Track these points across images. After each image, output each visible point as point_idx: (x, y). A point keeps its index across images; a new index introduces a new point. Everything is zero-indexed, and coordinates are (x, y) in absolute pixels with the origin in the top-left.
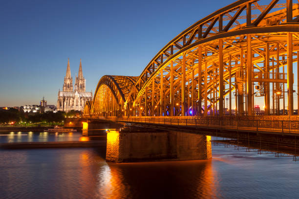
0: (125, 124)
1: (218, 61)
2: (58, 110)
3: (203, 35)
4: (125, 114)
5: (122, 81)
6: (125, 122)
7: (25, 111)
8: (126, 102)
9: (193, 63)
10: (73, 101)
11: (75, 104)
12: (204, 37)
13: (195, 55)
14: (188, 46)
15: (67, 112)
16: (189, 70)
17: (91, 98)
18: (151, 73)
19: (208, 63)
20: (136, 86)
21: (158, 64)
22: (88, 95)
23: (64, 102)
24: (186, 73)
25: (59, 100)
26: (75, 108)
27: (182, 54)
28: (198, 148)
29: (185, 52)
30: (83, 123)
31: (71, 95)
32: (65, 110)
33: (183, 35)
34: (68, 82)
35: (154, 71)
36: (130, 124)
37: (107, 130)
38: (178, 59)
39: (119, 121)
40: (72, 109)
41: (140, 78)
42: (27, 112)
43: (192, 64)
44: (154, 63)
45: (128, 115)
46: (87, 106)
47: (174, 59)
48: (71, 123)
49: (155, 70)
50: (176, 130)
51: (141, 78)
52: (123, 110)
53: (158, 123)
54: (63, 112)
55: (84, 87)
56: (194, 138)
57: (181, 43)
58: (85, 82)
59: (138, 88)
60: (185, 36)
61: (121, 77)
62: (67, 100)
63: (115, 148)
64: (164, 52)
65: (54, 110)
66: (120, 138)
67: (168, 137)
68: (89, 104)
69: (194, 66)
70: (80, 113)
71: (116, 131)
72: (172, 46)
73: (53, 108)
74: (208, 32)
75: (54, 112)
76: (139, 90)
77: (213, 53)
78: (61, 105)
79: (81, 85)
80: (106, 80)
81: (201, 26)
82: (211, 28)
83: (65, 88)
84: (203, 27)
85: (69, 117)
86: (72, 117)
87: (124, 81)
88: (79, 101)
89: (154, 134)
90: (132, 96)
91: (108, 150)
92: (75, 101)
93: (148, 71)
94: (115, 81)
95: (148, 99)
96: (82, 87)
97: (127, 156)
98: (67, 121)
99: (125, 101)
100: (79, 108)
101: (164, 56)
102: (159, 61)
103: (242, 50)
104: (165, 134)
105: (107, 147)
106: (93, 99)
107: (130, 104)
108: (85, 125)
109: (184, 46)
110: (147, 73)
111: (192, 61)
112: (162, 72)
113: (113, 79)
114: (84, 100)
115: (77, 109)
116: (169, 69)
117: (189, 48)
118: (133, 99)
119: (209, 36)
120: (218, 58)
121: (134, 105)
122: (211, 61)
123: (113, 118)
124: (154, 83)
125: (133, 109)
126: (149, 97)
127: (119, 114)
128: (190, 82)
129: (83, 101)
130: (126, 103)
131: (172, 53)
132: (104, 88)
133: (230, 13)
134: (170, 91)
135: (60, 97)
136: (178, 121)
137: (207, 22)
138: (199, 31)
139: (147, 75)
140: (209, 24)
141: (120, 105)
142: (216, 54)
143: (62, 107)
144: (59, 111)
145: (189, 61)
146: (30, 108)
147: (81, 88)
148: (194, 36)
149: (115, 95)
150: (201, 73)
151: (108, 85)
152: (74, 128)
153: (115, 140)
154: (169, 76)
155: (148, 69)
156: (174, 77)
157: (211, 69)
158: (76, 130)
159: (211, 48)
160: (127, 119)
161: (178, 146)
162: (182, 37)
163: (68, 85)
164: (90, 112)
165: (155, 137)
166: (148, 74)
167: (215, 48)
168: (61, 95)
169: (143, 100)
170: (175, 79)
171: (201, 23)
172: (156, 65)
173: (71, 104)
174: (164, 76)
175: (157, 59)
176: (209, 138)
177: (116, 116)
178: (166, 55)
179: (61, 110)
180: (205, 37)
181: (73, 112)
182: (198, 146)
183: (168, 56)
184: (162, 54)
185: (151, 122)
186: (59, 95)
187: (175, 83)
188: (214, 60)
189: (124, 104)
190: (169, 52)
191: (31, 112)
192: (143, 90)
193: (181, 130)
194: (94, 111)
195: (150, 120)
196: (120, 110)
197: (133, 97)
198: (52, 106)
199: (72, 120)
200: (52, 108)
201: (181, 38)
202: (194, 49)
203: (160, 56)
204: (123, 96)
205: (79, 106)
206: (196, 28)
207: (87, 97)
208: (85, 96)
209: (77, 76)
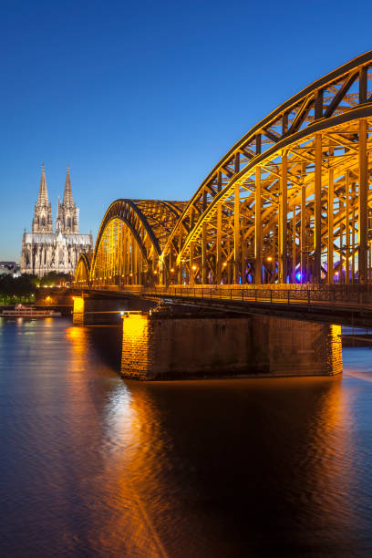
0: (160, 301)
1: (357, 166)
2: (24, 271)
3: (324, 111)
4: (161, 280)
5: (154, 210)
6: (160, 296)
8: (163, 255)
9: (304, 171)
10: (53, 254)
11: (57, 258)
12: (326, 116)
13: (308, 155)
14: (292, 134)
15: (41, 276)
16: (295, 186)
17: (90, 247)
18: (214, 194)
19: (335, 172)
20: (183, 222)
21: (230, 175)
22: (84, 241)
23: (34, 255)
24: (289, 192)
25: (24, 251)
26: (57, 268)
27: (279, 152)
28: (313, 351)
29: (287, 147)
30: (74, 298)
31: (50, 241)
32: (37, 271)
33: (282, 113)
34: (43, 214)
35: (219, 189)
36: (170, 301)
37: (122, 313)
38: (272, 163)
39: (148, 295)
40: (50, 270)
41: (191, 205)
43: (302, 173)
44: (220, 173)
45: (167, 282)
46: (82, 263)
47: (262, 164)
48: (48, 299)
49: (224, 188)
50: (267, 314)
51: (194, 204)
52: (155, 272)
53: (228, 298)
54: (34, 276)
55: (74, 224)
56: (306, 331)
57: (277, 129)
58: (77, 214)
59: (188, 224)
60: (287, 113)
61: (152, 202)
62: (41, 251)
63: (139, 349)
64: (241, 149)
65: (15, 272)
66: (149, 330)
67: (251, 329)
68: (86, 258)
69: (306, 179)
70: (67, 277)
71: (142, 314)
72: (260, 135)
73: (12, 267)
74: (335, 105)
75: (15, 276)
76: (189, 231)
77: (347, 150)
78: (28, 262)
79: (69, 219)
80: (121, 210)
81: (321, 92)
82: (341, 95)
83: (36, 226)
84: (326, 95)
85: (46, 286)
86: (51, 286)
87: (159, 211)
88: (66, 253)
89: (222, 322)
90: (175, 241)
91: (125, 355)
92: (57, 253)
93: (207, 189)
94: (139, 212)
95: (208, 247)
96: (72, 223)
97: (164, 368)
98: (41, 294)
99: (160, 254)
100: (66, 268)
101: (242, 157)
102: (232, 167)
104: (244, 321)
105: (124, 349)
106: (94, 248)
107: (170, 260)
108: (78, 304)
109: (285, 135)
110: (206, 192)
111: (300, 168)
112: (237, 192)
113: (135, 207)
114: (76, 251)
115: (61, 270)
116: (253, 185)
117: (294, 140)
118: (177, 249)
119: (337, 114)
120: (357, 161)
121: (178, 260)
122: (342, 167)
123: (135, 288)
124: (220, 214)
125: (177, 270)
126: (210, 245)
127: (148, 279)
128: (297, 212)
129: (73, 254)
130: (162, 257)
131: (259, 151)
132: (117, 226)
134: (253, 231)
135: (26, 245)
136: (272, 294)
137: (334, 83)
138: (317, 103)
139: (205, 198)
140: (338, 87)
141: (150, 262)
142: (352, 151)
143: (31, 265)
144: (25, 275)
145: (294, 168)
147: (70, 226)
148: (305, 113)
149: (140, 240)
150: (321, 193)
151: (125, 219)
152: (56, 309)
153: (140, 333)
154: (253, 199)
155: (209, 185)
156: (263, 202)
157: (342, 184)
158: (59, 314)
159: (342, 139)
160: (165, 290)
161: (271, 347)
162: (281, 116)
163: (43, 219)
164: (88, 276)
165: (224, 327)
166: (209, 195)
167: (351, 140)
168: (29, 240)
169: (197, 251)
170: (265, 206)
171: (320, 85)
172: (224, 176)
173: (49, 259)
174: (243, 201)
175: (228, 163)
176: (336, 330)
177: (142, 284)
178: (246, 154)
179: (29, 271)
180: (328, 115)
181: (53, 276)
182: (313, 348)
183: (250, 156)
184: (238, 154)
185: (214, 297)
186: (24, 241)
187: (264, 215)
188: (348, 165)
189: (158, 259)
190: (253, 148)
192: (198, 231)
193: (277, 312)
194: (97, 274)
195: (211, 292)
196: (150, 272)
197: (177, 244)
198: (11, 263)
199: (52, 292)
200: (10, 268)
201: (277, 119)
202: (303, 142)
203: (233, 157)
204: (156, 242)
205: (65, 263)
206: (310, 96)
207: (81, 245)
208: (77, 243)
209: (61, 202)
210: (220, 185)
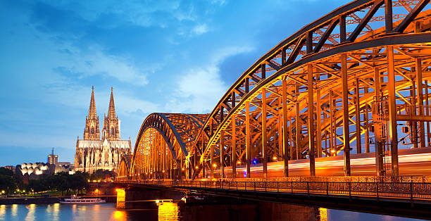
1: (341, 86)
2: (77, 169)
3: (314, 47)
4: (187, 175)
5: (180, 121)
6: (188, 188)
7: (24, 172)
10: (100, 156)
11: (103, 159)
12: (315, 51)
13: (300, 80)
14: (289, 64)
15: (91, 172)
16: (291, 102)
17: (129, 150)
18: (229, 109)
19: (321, 92)
20: (205, 130)
21: (242, 94)
22: (124, 145)
23: (85, 157)
24: (288, 107)
25: (77, 154)
26: (104, 167)
27: (280, 77)
29: (285, 74)
30: (117, 190)
31: (97, 145)
32: (87, 169)
33: (281, 48)
34: (92, 125)
35: (234, 105)
36: (195, 191)
37: (157, 201)
38: (273, 86)
39: (181, 187)
40: (98, 168)
41: (211, 117)
42: (27, 173)
43: (296, 93)
44: (234, 93)
45: (192, 177)
46: (123, 162)
47: (267, 86)
48: (97, 191)
49: (237, 104)
50: (273, 200)
51: (214, 117)
52: (183, 169)
54: (85, 174)
55: (117, 132)
57: (278, 60)
58: (119, 125)
59: (209, 130)
60: (286, 48)
61: (179, 115)
62: (91, 153)
64: (250, 75)
65: (71, 170)
68: (126, 158)
69: (299, 98)
70: (111, 174)
71: (174, 202)
72: (264, 65)
73: (68, 166)
75: (71, 173)
76: (210, 137)
77: (330, 76)
78: (80, 163)
79: (113, 128)
81: (311, 34)
82: (327, 36)
83: (87, 134)
84: (314, 35)
85: (95, 181)
86: (99, 181)
87: (184, 122)
88: (110, 155)
89: (235, 207)
90: (198, 144)
92: (103, 154)
93: (224, 105)
94: (169, 122)
96: (115, 132)
99: (187, 155)
100: (110, 167)
102: (243, 88)
103: (377, 70)
104: (252, 206)
106: (133, 151)
107: (195, 159)
108: (121, 194)
109: (284, 64)
110: (223, 108)
111: (295, 88)
112: (245, 108)
113: (166, 119)
114: (118, 153)
115: (106, 168)
116: (260, 102)
117: (291, 69)
118: (200, 151)
119: (323, 49)
120: (341, 82)
121: (202, 160)
122: (327, 88)
123: (167, 182)
124: (234, 124)
125: (201, 167)
126: (225, 148)
127: (178, 174)
128: (293, 121)
129: (116, 155)
130: (188, 157)
131: (264, 76)
132: (151, 133)
133: (357, 13)
135: (79, 149)
137: (321, 27)
138: (308, 41)
139: (222, 111)
140: (324, 30)
141: (178, 161)
142: (334, 77)
143: (83, 165)
144: (78, 172)
145: (290, 89)
146: (32, 168)
147: (113, 134)
148: (299, 48)
149: (170, 144)
150: (311, 105)
151: (158, 128)
152: (102, 198)
154: (259, 112)
155: (225, 102)
156: (267, 114)
157: (326, 100)
158: (104, 201)
159: (326, 68)
160: (192, 182)
162: (280, 51)
163: (93, 128)
164: (129, 173)
165: (237, 211)
166: (225, 109)
167: (333, 68)
168: (81, 145)
169: (216, 153)
171: (310, 28)
172: (237, 95)
173: (97, 160)
174: (250, 114)
175: (239, 86)
176: (323, 212)
177: (172, 178)
178: (254, 79)
179: (82, 169)
180: (317, 50)
181: (100, 173)
183: (257, 81)
184: (248, 79)
186: (77, 146)
187: (268, 124)
188: (331, 86)
189: (185, 159)
190: (259, 74)
191: (33, 174)
192: (217, 136)
194: (135, 171)
196: (179, 169)
197: (200, 147)
198: (66, 163)
199: (99, 186)
200: (66, 167)
201: (277, 53)
202: (299, 70)
203: (244, 81)
204: (183, 146)
205: (108, 163)
206: (302, 36)
207: (122, 149)
208: (119, 147)
209: (107, 116)
210: (234, 102)
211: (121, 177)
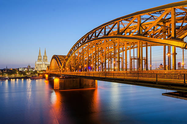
0: (62, 75)
2: (36, 70)
8: (62, 66)
11: (43, 67)
12: (90, 40)
14: (84, 43)
18: (71, 54)
21: (74, 50)
23: (38, 66)
26: (43, 69)
29: (83, 45)
31: (41, 63)
32: (38, 70)
33: (82, 39)
34: (40, 58)
37: (54, 78)
42: (21, 71)
45: (63, 72)
46: (48, 68)
48: (41, 75)
51: (68, 56)
57: (82, 42)
59: (66, 60)
63: (57, 85)
66: (59, 81)
67: (80, 80)
70: (45, 71)
71: (58, 78)
72: (78, 43)
74: (91, 38)
75: (34, 71)
80: (55, 57)
81: (89, 35)
88: (45, 66)
89: (74, 79)
90: (64, 64)
94: (58, 58)
96: (46, 60)
100: (45, 69)
101: (76, 47)
106: (50, 65)
108: (47, 76)
110: (69, 54)
114: (47, 65)
124: (72, 58)
131: (78, 46)
132: (54, 60)
133: (98, 30)
136: (82, 74)
137: (91, 33)
138: (88, 37)
141: (60, 67)
143: (37, 68)
146: (22, 69)
148: (86, 39)
149: (58, 63)
152: (42, 77)
155: (70, 52)
161: (84, 84)
168: (37, 63)
171: (88, 34)
173: (41, 67)
191: (23, 71)
192: (68, 61)
198: (33, 68)
199: (41, 74)
202: (86, 44)
204: (61, 63)
210: (72, 52)
211: (47, 72)
